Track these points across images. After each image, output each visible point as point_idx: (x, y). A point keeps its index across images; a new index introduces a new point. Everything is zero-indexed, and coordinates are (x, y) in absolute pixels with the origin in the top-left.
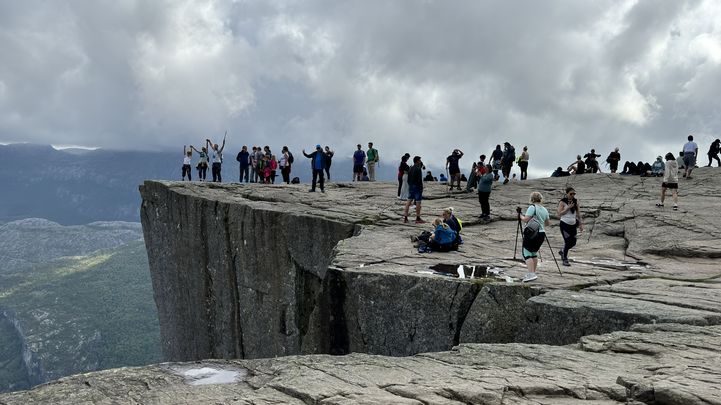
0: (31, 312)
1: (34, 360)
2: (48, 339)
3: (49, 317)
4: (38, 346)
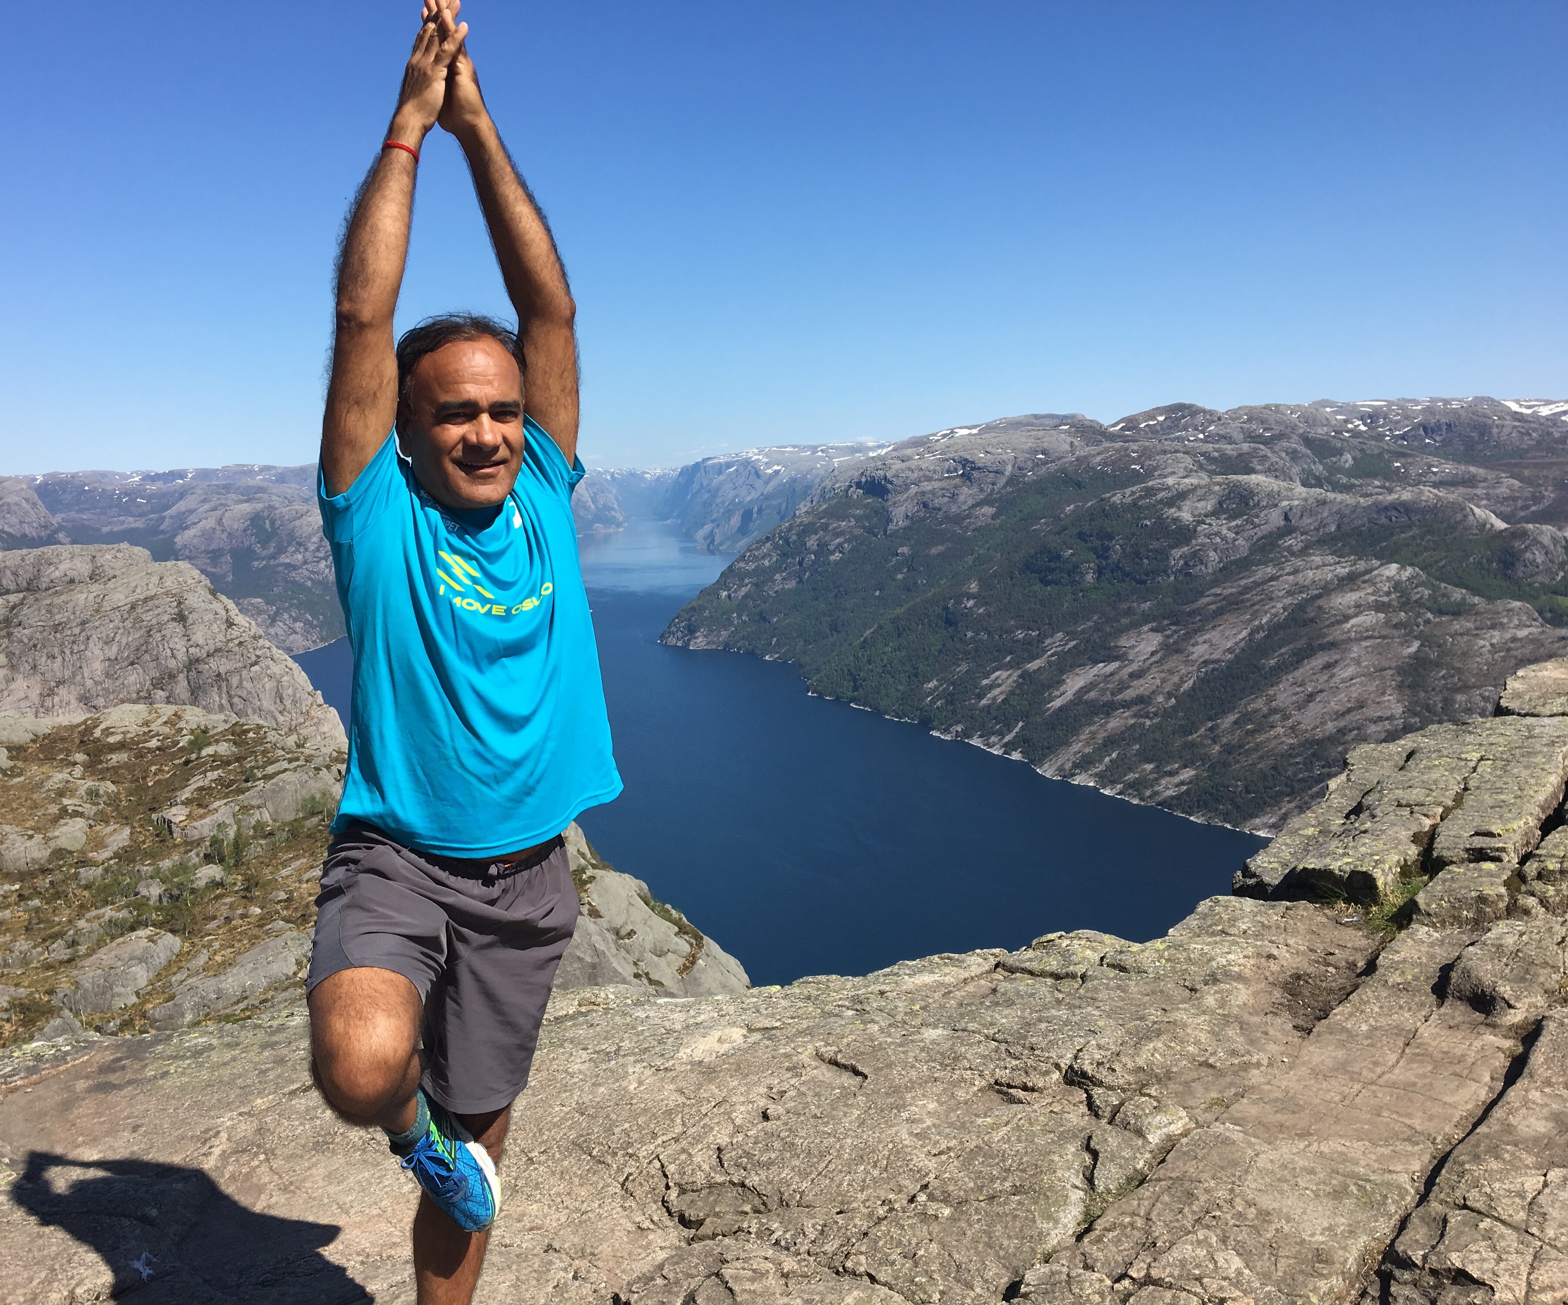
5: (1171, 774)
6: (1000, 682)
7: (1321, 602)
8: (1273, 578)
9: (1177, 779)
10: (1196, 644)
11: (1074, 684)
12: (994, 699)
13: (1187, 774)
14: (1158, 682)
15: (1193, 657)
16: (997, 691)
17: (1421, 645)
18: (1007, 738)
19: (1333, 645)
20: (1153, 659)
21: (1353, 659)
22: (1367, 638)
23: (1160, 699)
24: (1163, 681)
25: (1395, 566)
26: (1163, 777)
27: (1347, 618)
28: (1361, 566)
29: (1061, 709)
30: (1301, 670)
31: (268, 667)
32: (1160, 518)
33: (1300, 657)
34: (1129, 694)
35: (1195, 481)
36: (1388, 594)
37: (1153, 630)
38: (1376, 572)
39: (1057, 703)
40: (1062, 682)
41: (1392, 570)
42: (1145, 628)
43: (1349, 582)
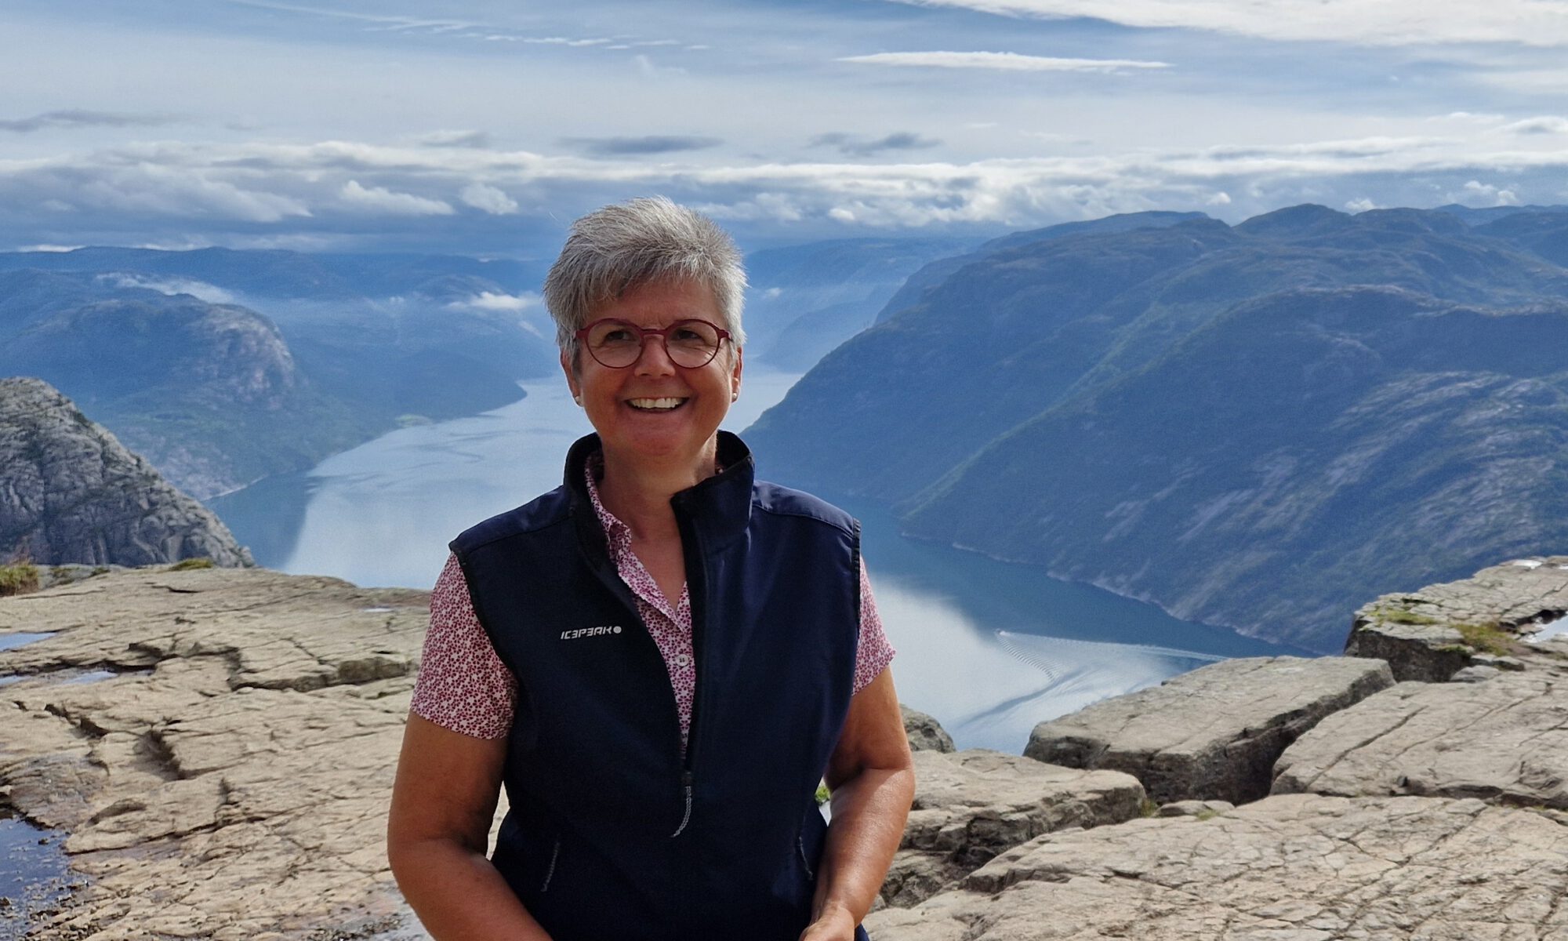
6: (1125, 513)
7: (1457, 421)
8: (1410, 395)
10: (1333, 468)
11: (1206, 514)
12: (1120, 532)
14: (1294, 509)
15: (1331, 482)
16: (1122, 524)
17: (1556, 466)
18: (1133, 576)
19: (1470, 466)
20: (1290, 485)
21: (1491, 480)
22: (1503, 457)
23: (1296, 527)
24: (1300, 508)
25: (1527, 380)
27: (1482, 437)
28: (1495, 380)
29: (1191, 542)
30: (1441, 495)
31: (170, 518)
33: (1440, 478)
34: (1264, 524)
35: (1325, 290)
36: (1521, 410)
37: (1288, 453)
38: (1510, 388)
39: (1188, 536)
40: (1193, 512)
41: (1523, 386)
42: (1280, 450)
43: (1480, 396)
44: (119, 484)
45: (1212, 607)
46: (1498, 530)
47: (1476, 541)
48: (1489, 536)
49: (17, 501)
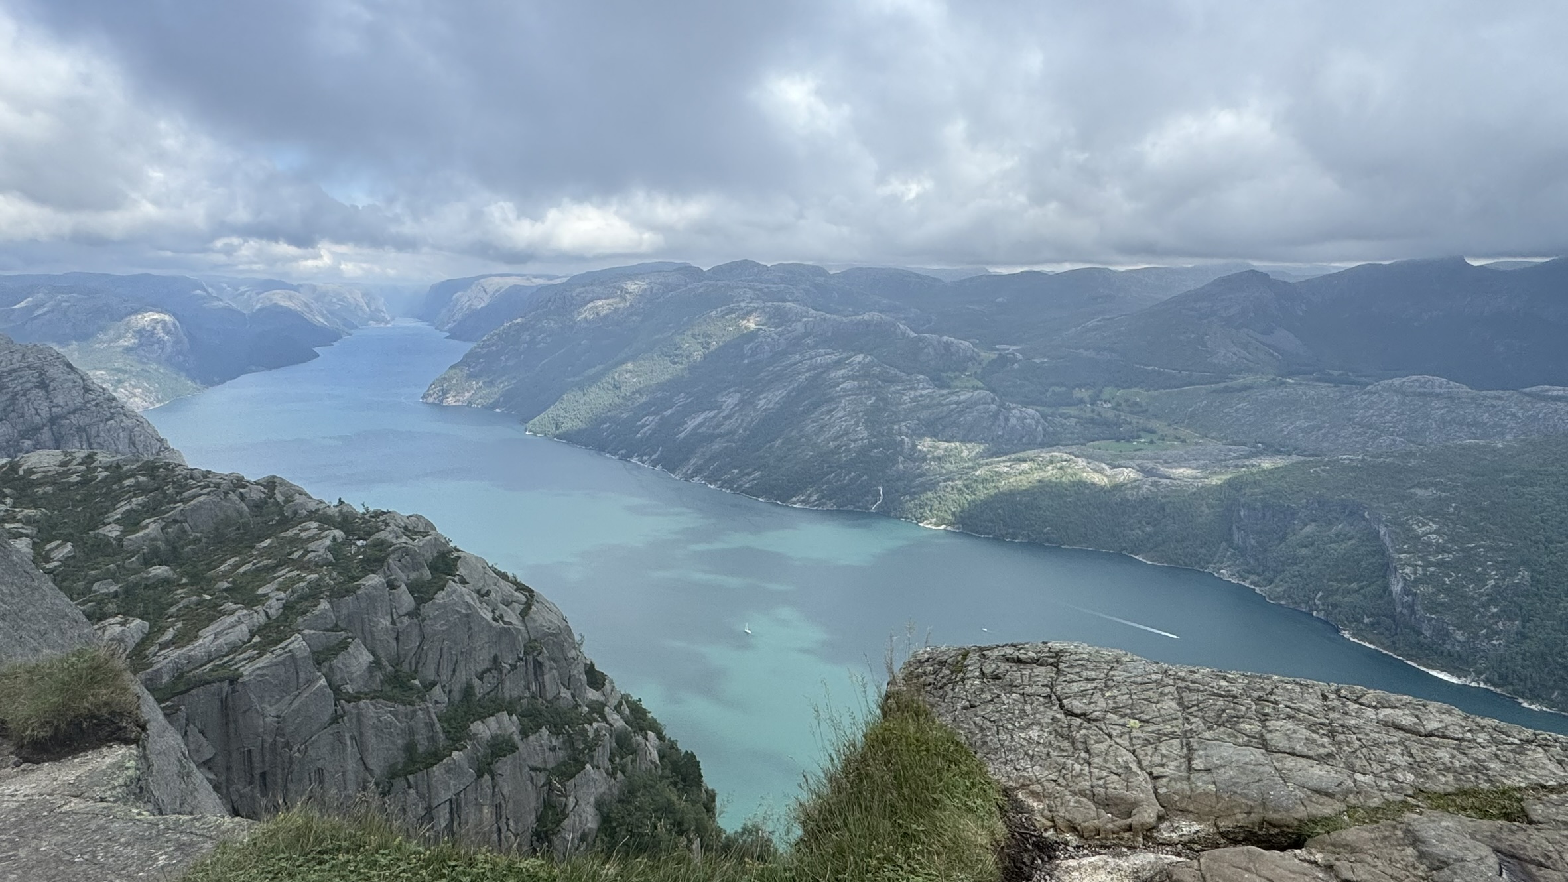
0: (1408, 520)
1: (1406, 591)
2: (1431, 564)
3: (1435, 532)
4: (1415, 573)
5: (749, 474)
6: (648, 423)
7: (825, 375)
9: (751, 477)
10: (760, 399)
11: (692, 424)
12: (645, 433)
13: (758, 474)
14: (739, 421)
15: (758, 407)
16: (646, 429)
17: (876, 399)
18: (653, 457)
19: (832, 399)
20: (737, 408)
21: (841, 407)
22: (849, 395)
23: (741, 431)
24: (742, 420)
25: (861, 356)
26: (743, 476)
27: (838, 385)
28: (844, 355)
29: (684, 438)
30: (816, 413)
31: (122, 421)
32: (738, 326)
33: (816, 406)
34: (724, 429)
35: (756, 305)
36: (858, 371)
37: (735, 391)
38: (852, 359)
39: (682, 435)
40: (685, 423)
41: (860, 357)
42: (732, 390)
43: (838, 364)
44: (93, 403)
45: (696, 472)
46: (847, 433)
47: (835, 439)
48: (841, 436)
49: (33, 411)
